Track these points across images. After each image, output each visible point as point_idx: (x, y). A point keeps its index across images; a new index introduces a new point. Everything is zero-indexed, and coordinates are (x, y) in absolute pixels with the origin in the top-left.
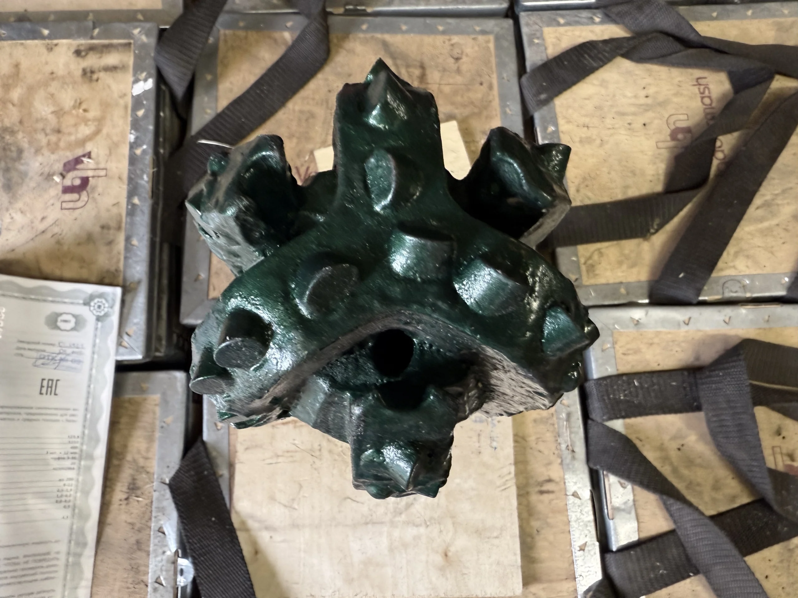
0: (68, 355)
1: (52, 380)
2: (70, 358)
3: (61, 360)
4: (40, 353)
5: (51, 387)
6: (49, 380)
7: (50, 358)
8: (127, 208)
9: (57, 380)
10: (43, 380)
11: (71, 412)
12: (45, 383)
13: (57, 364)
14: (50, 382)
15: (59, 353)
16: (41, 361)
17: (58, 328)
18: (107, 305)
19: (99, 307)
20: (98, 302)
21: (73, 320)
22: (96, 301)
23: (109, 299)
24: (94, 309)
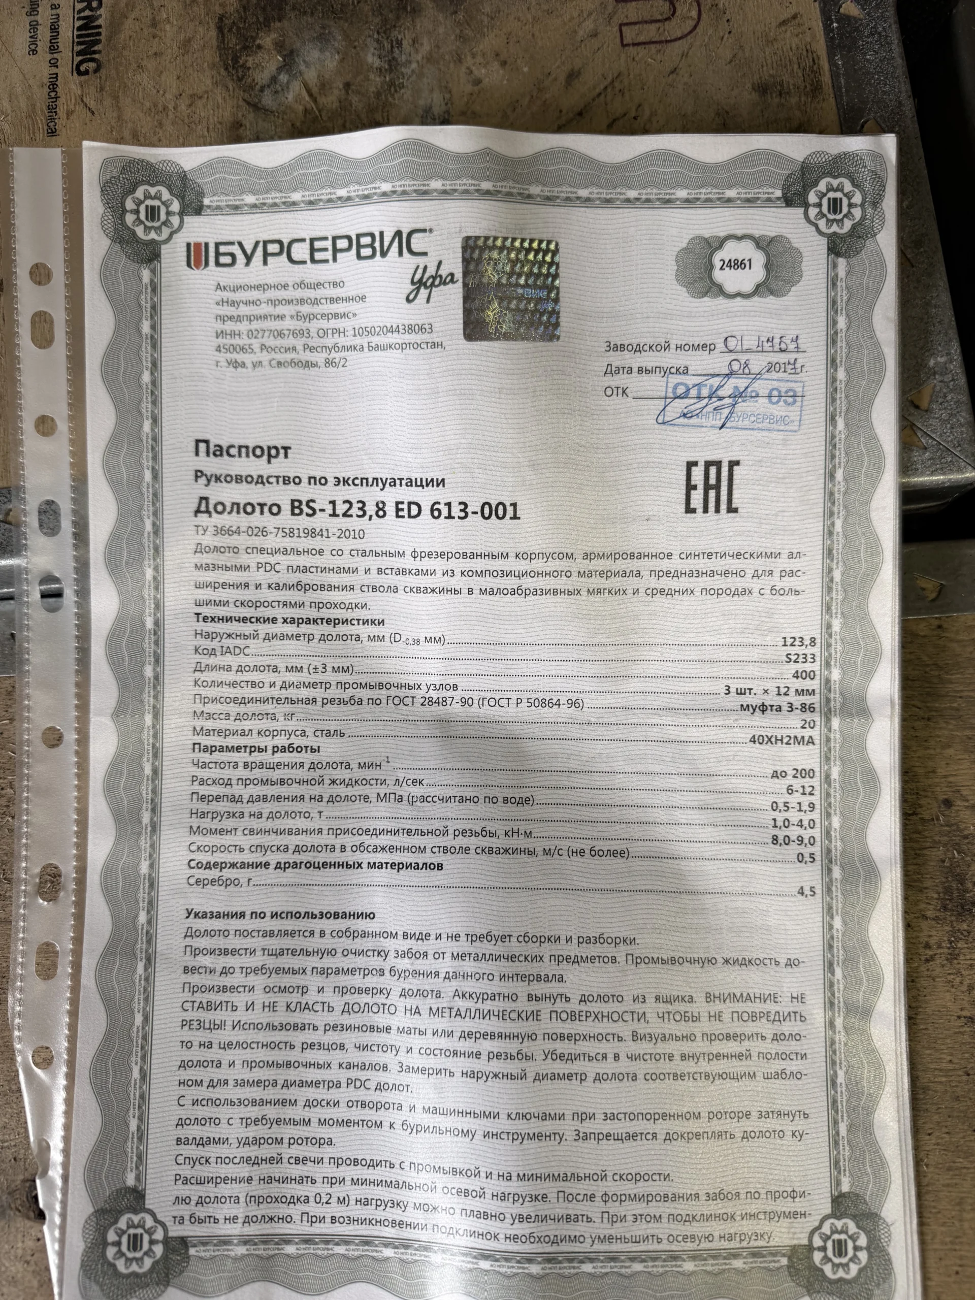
0: (758, 376)
1: (718, 464)
2: (761, 387)
3: (738, 395)
4: (674, 379)
5: (717, 487)
6: (708, 464)
7: (705, 392)
8: (828, 29)
9: (733, 464)
10: (691, 465)
11: (783, 563)
12: (698, 475)
13: (726, 412)
14: (713, 470)
15: (731, 374)
16: (679, 405)
17: (719, 290)
18: (857, 199)
19: (835, 206)
20: (830, 189)
21: (759, 259)
22: (822, 186)
23: (865, 176)
24: (821, 215)
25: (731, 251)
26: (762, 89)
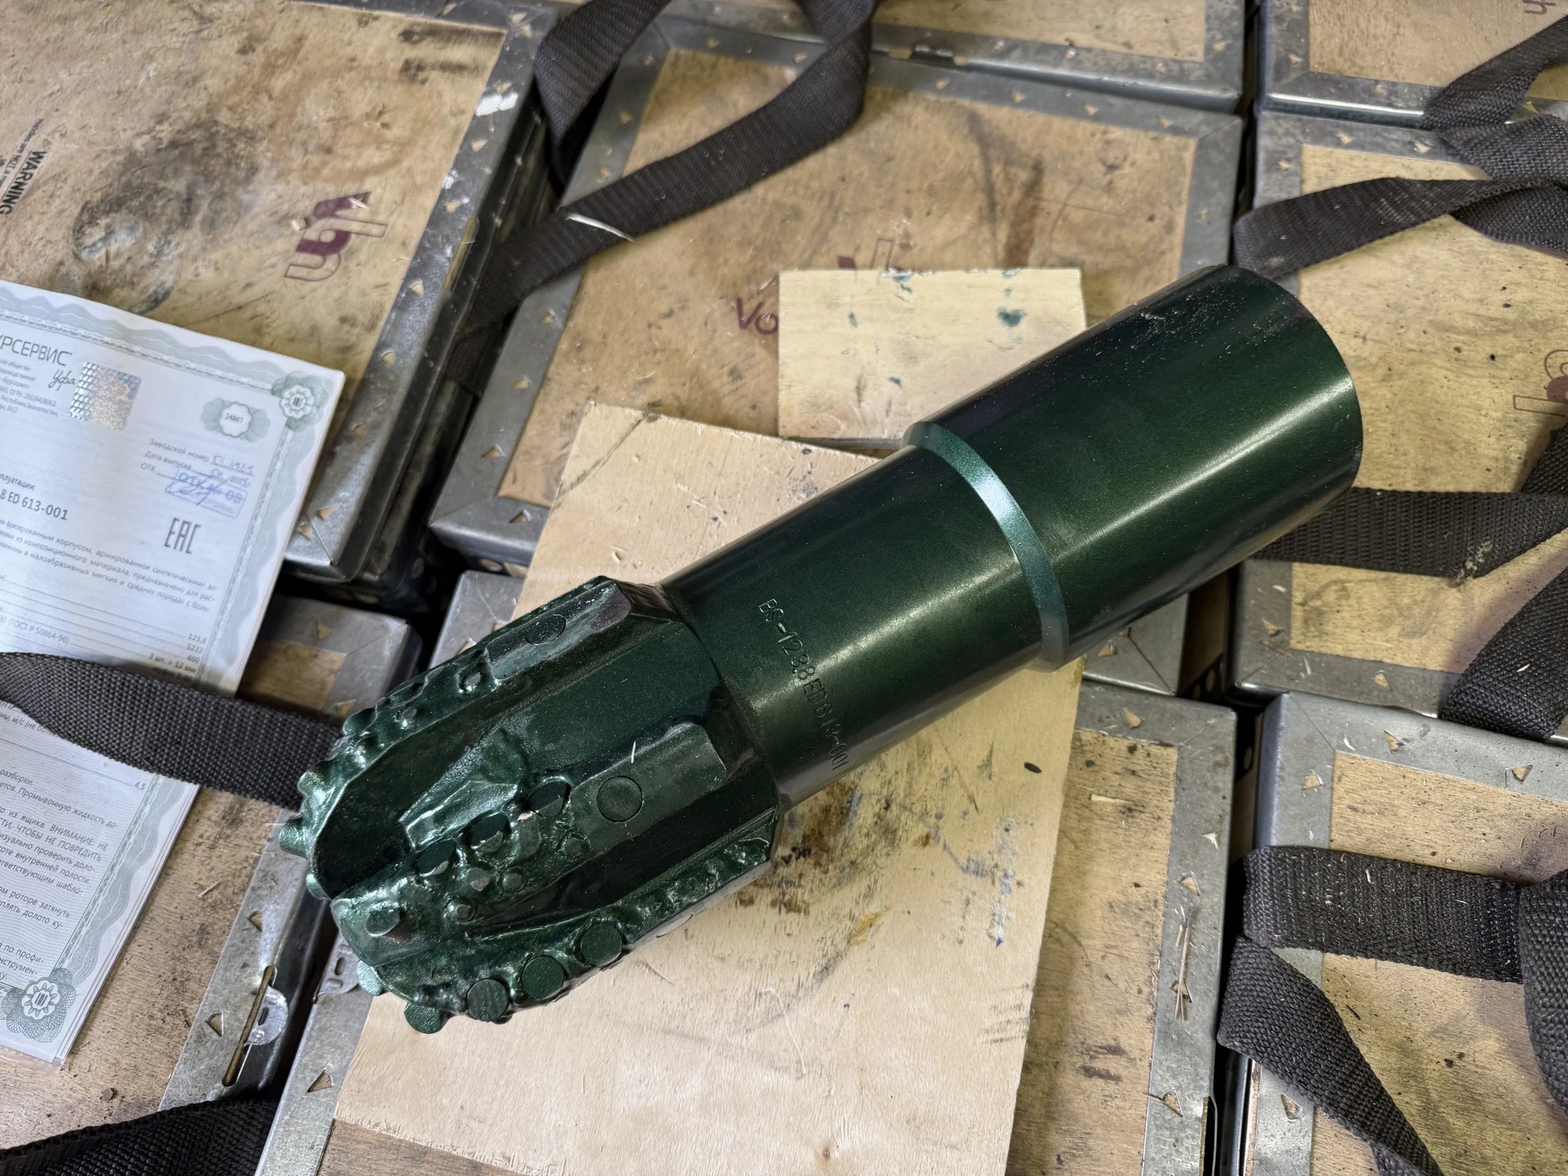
0: (224, 482)
1: (189, 524)
2: (224, 488)
3: (211, 489)
4: (182, 470)
5: (184, 537)
6: (184, 522)
7: (195, 482)
8: (399, 296)
9: (196, 526)
10: (175, 520)
11: (204, 591)
12: (177, 527)
13: (202, 496)
14: (186, 526)
15: (211, 477)
16: (179, 485)
17: (219, 429)
18: (311, 401)
19: (297, 402)
20: (298, 392)
21: (247, 418)
22: (294, 389)
23: (318, 390)
24: (288, 405)
25: (234, 410)
26: (344, 320)
